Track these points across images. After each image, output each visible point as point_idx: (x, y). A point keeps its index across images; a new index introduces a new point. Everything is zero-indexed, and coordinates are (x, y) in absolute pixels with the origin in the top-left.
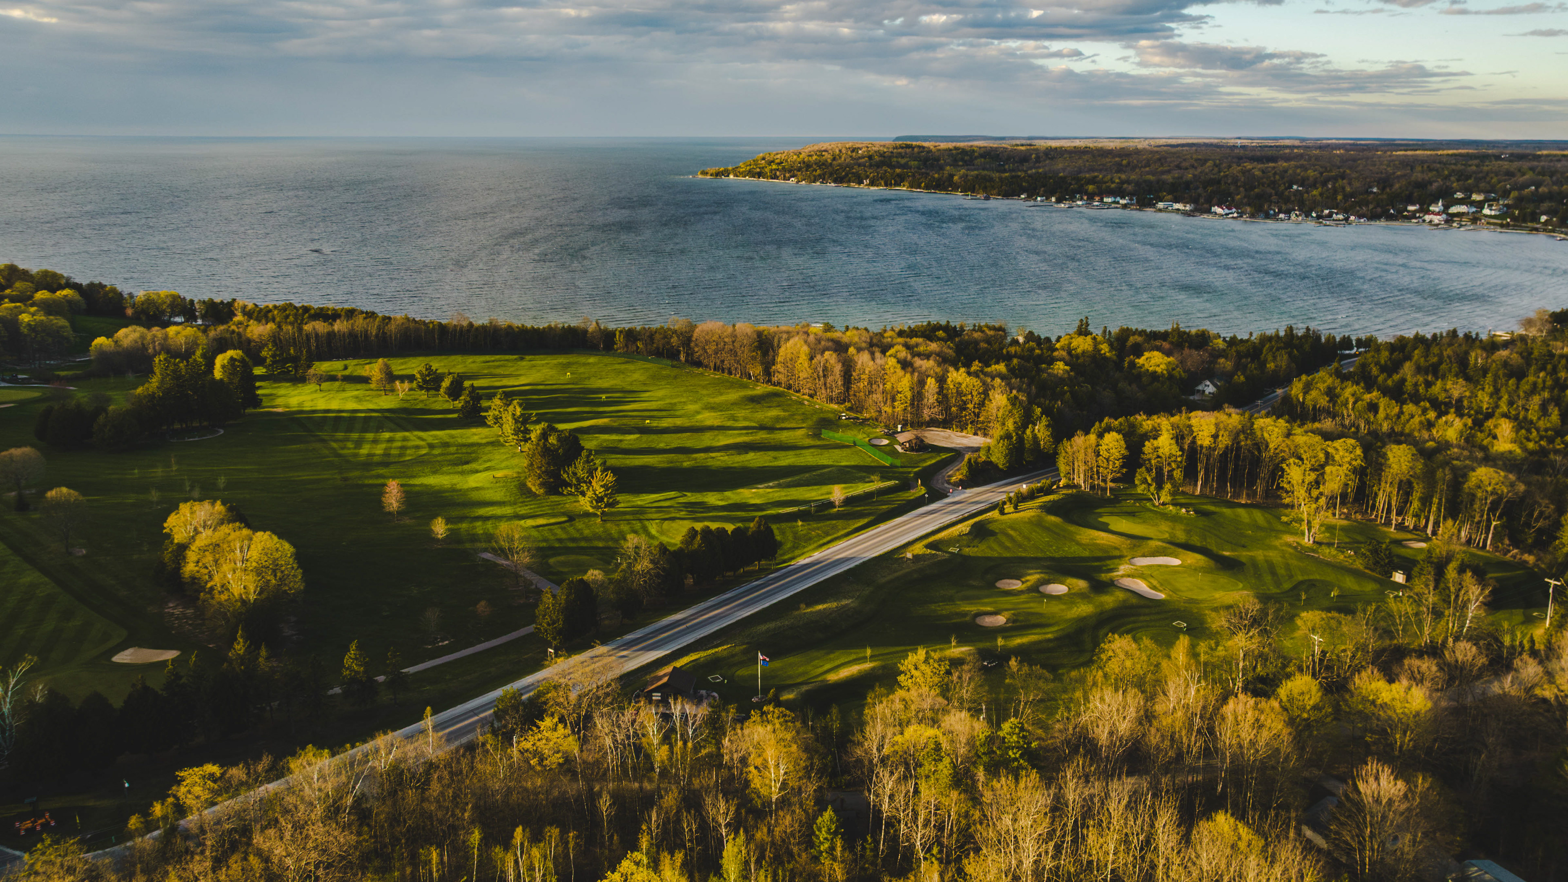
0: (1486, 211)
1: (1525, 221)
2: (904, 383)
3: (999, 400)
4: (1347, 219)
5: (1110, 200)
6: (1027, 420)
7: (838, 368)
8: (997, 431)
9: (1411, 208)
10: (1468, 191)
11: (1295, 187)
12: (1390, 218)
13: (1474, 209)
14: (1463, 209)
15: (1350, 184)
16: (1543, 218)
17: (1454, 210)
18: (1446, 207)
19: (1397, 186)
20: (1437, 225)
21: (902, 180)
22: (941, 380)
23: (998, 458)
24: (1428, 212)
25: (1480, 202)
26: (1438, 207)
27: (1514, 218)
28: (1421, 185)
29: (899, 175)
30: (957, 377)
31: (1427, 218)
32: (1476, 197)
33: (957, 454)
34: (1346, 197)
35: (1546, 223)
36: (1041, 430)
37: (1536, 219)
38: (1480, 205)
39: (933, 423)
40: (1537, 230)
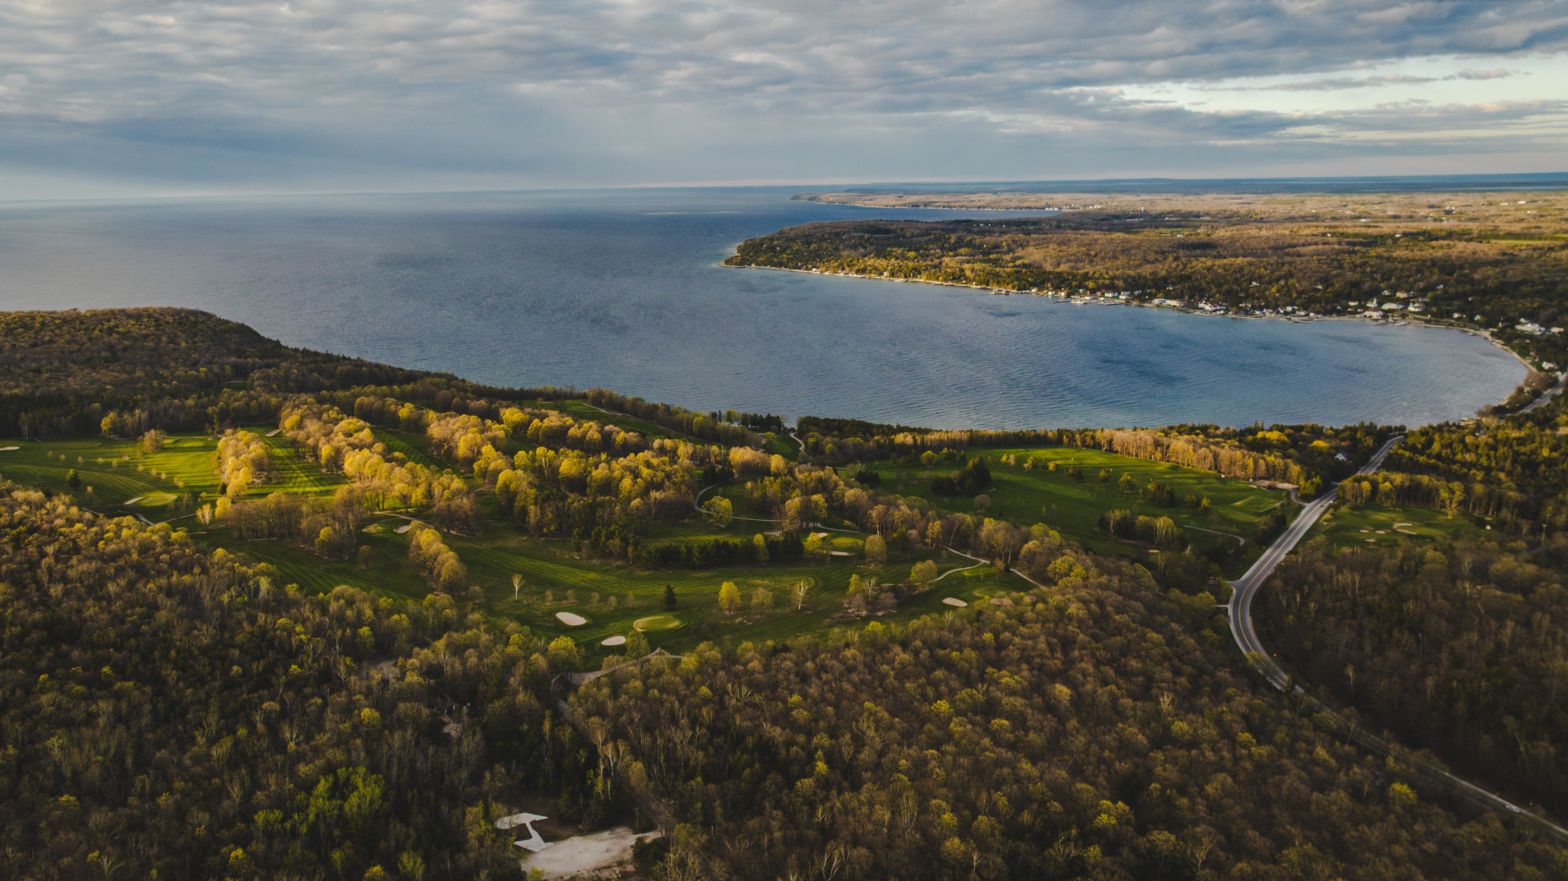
0: (1411, 308)
1: (1442, 317)
4: (1307, 315)
5: (1110, 295)
9: (1352, 304)
10: (1394, 289)
11: (1254, 283)
12: (1340, 313)
13: (1401, 307)
14: (1393, 306)
15: (1299, 282)
16: (1456, 315)
17: (1387, 306)
18: (1380, 304)
19: (1338, 285)
20: (1377, 320)
21: (919, 273)
24: (1367, 309)
25: (1404, 299)
26: (1373, 304)
27: (1433, 315)
28: (1355, 285)
29: (915, 269)
31: (1367, 313)
32: (1401, 295)
34: (1300, 294)
35: (1458, 319)
37: (1449, 315)
38: (1406, 302)
40: (1452, 324)
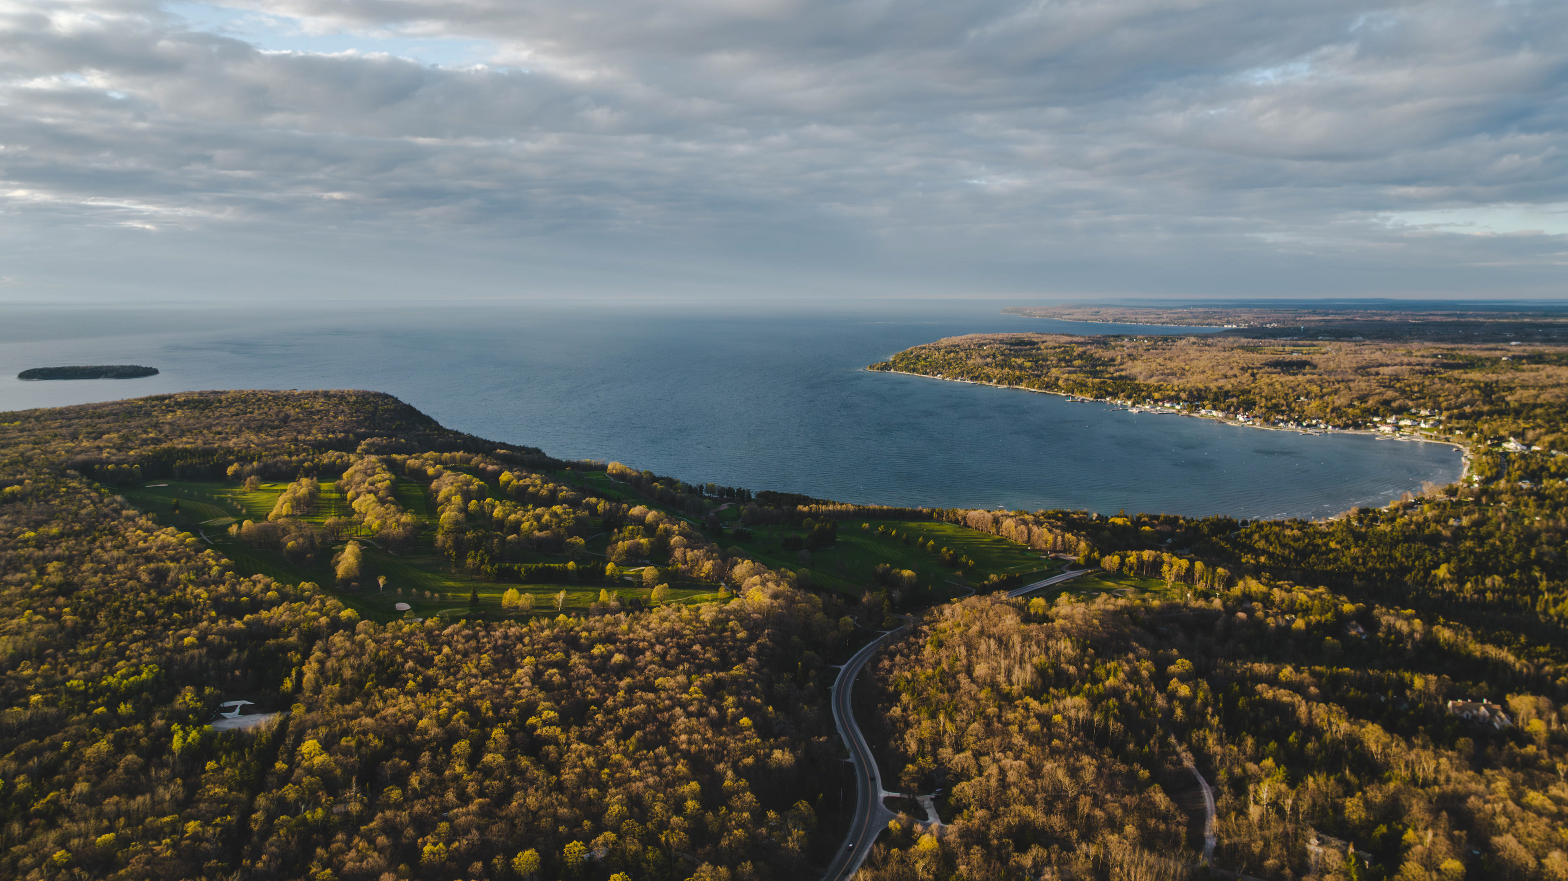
2: (1050, 537)
3: (1083, 544)
5: (1169, 405)
6: (1092, 551)
7: (1026, 532)
8: (1082, 555)
9: (1374, 419)
11: (1302, 399)
12: (1358, 427)
17: (1403, 422)
21: (1021, 381)
22: (1063, 537)
23: (1082, 562)
29: (1019, 378)
30: (1068, 536)
33: (1068, 561)
36: (1096, 555)
39: (1060, 551)
